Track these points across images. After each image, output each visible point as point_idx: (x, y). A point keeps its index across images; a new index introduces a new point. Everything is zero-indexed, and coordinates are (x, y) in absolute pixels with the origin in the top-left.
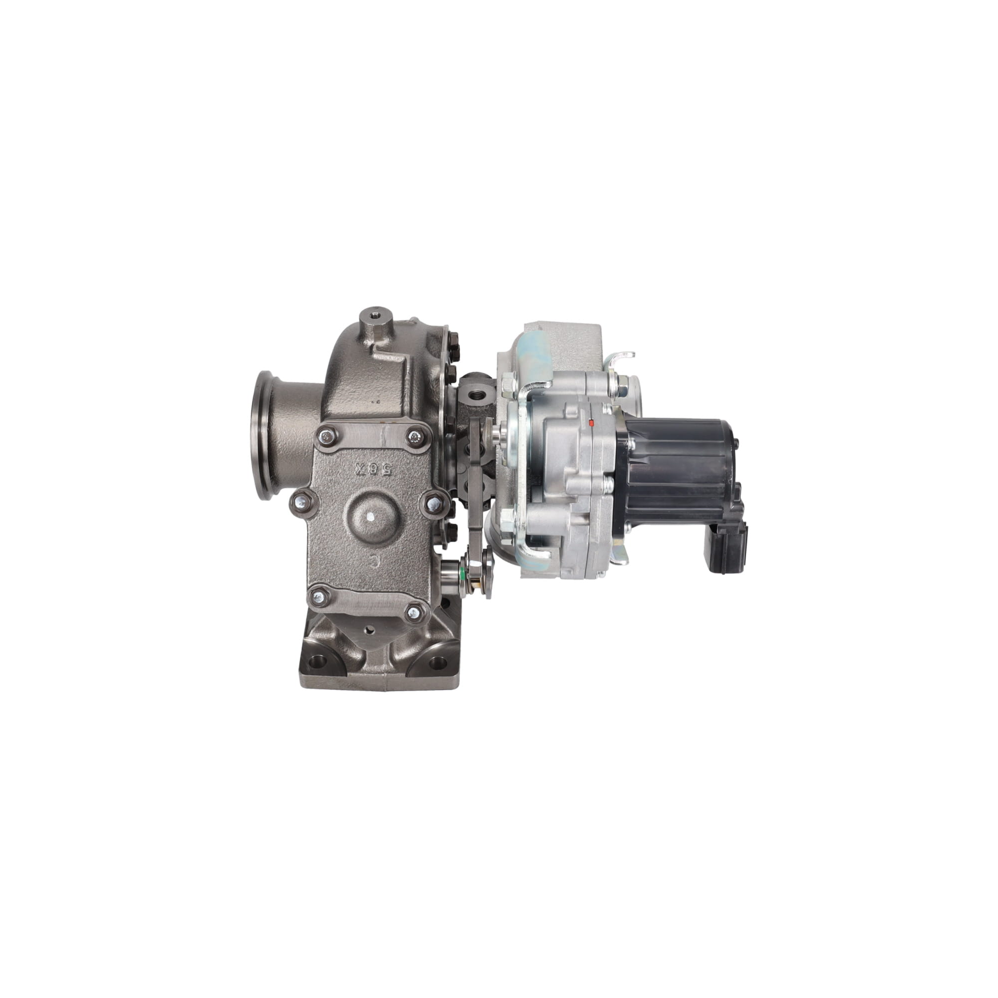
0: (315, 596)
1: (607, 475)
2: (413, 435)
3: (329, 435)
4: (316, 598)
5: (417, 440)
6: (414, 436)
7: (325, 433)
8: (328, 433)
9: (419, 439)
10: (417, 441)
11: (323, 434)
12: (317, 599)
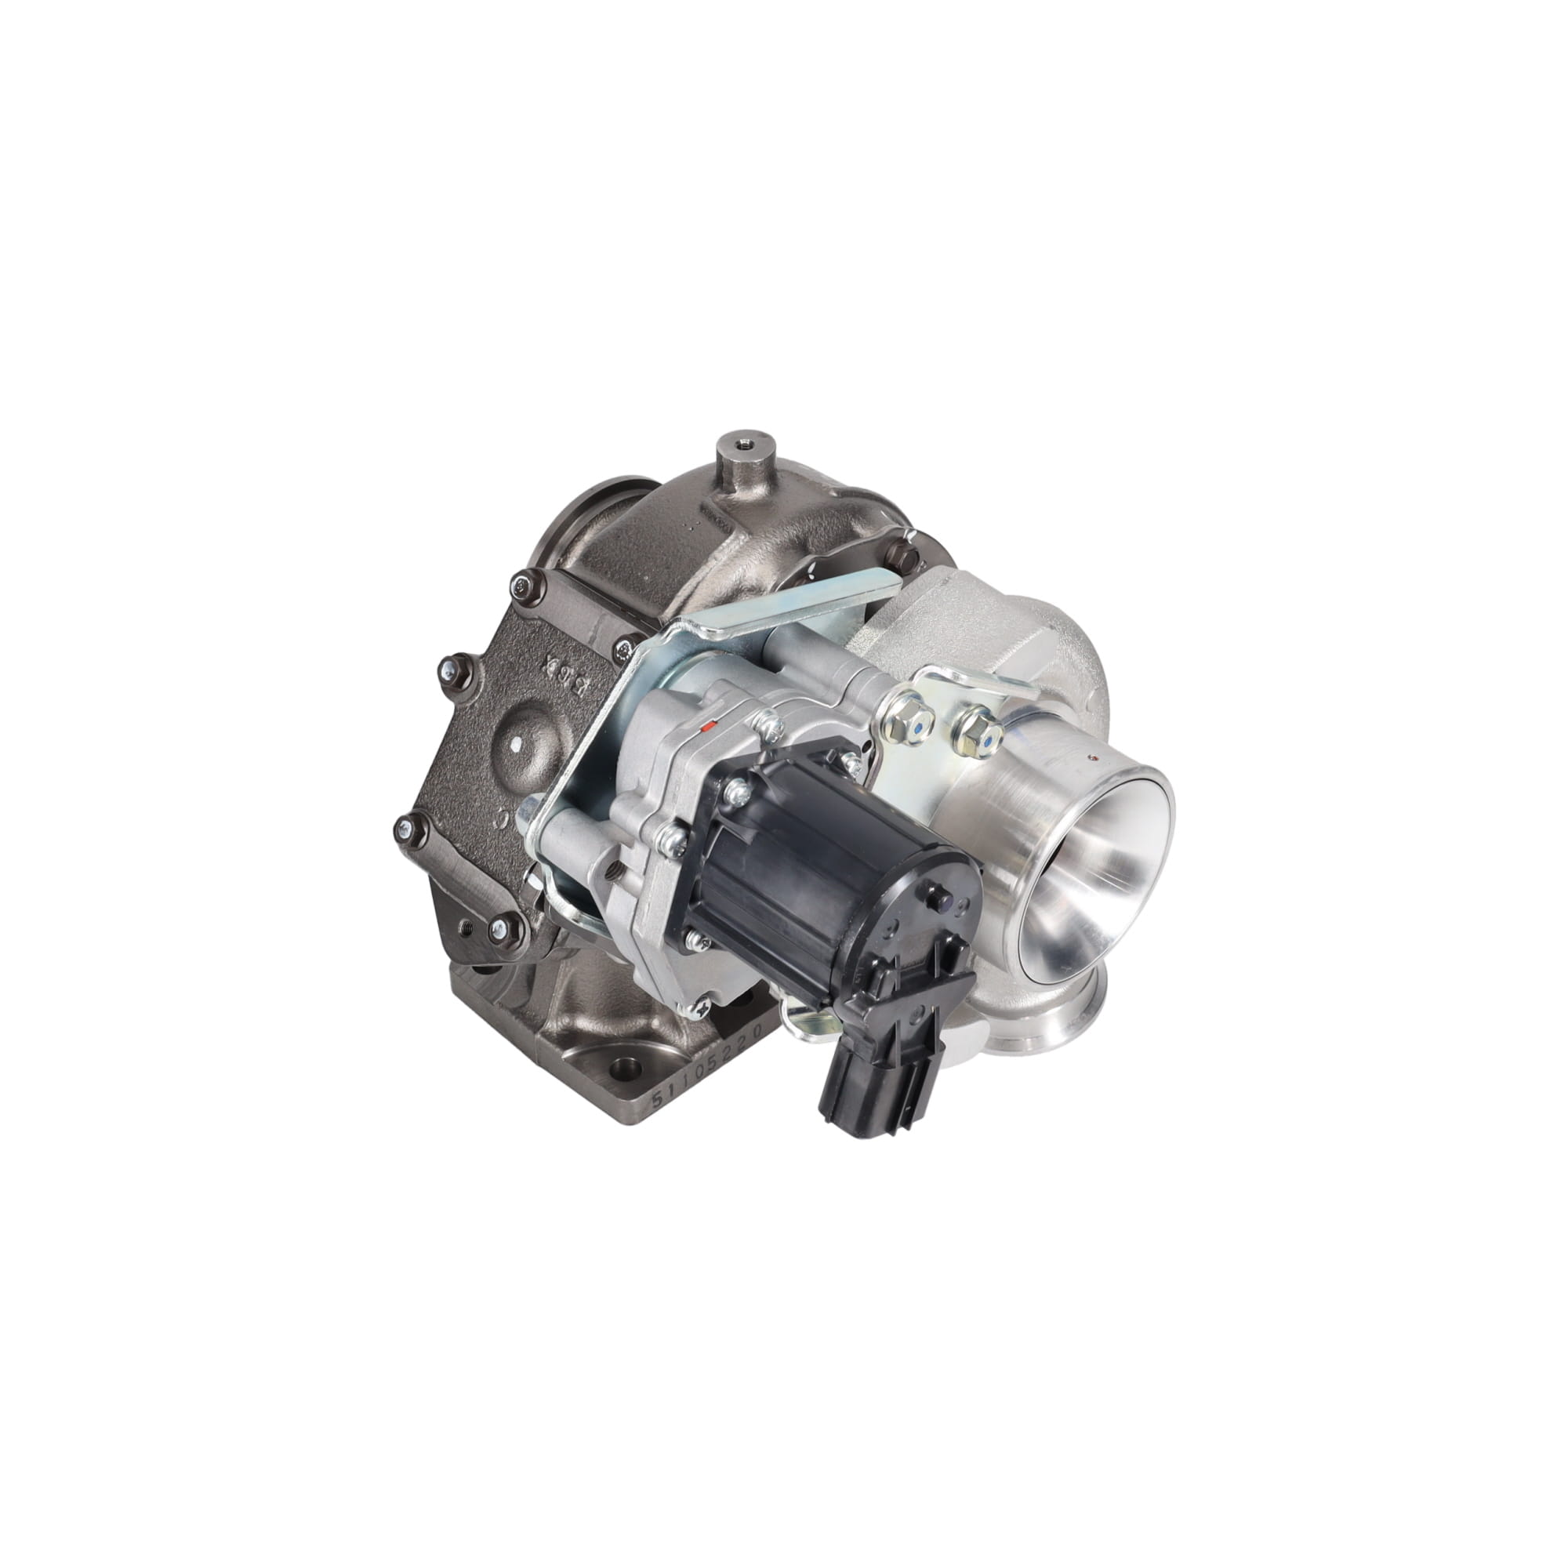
0: (401, 825)
1: (680, 823)
2: (623, 646)
3: (525, 584)
4: (402, 828)
5: (625, 657)
6: (624, 649)
7: (522, 580)
8: (526, 581)
9: (627, 657)
10: (624, 659)
11: (519, 580)
12: (402, 832)
